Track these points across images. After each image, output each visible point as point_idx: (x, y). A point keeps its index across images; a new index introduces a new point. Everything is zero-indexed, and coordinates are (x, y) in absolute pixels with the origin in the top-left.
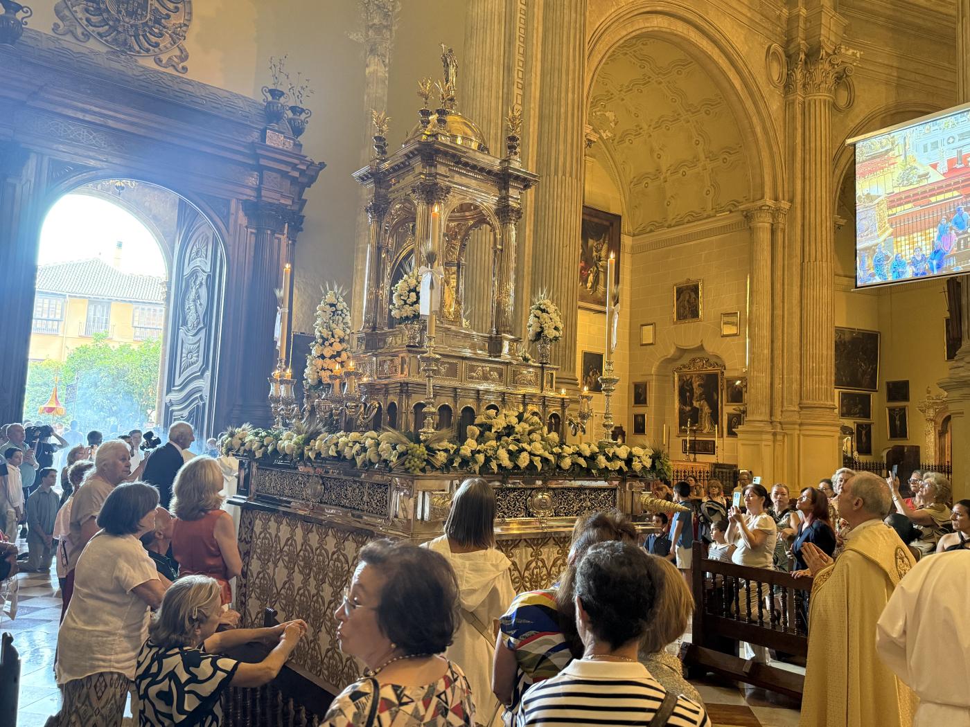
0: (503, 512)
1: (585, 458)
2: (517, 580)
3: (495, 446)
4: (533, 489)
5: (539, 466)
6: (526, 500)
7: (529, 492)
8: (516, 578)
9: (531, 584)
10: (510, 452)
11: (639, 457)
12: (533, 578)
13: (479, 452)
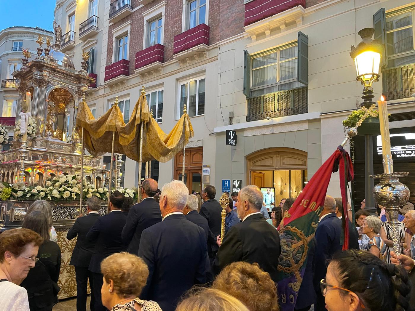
0: (58, 217)
1: (100, 194)
2: (64, 245)
3: (52, 189)
4: (74, 207)
5: (75, 197)
6: (70, 212)
7: (72, 208)
8: (65, 244)
9: (72, 247)
10: (60, 192)
11: (128, 193)
12: (73, 244)
13: (42, 191)
